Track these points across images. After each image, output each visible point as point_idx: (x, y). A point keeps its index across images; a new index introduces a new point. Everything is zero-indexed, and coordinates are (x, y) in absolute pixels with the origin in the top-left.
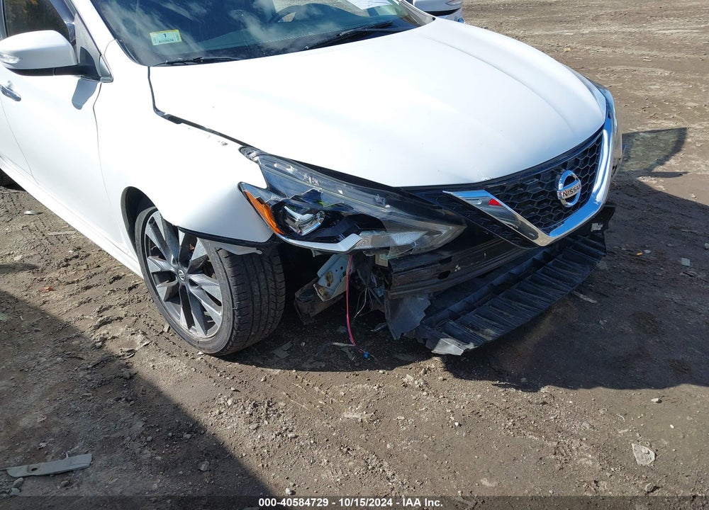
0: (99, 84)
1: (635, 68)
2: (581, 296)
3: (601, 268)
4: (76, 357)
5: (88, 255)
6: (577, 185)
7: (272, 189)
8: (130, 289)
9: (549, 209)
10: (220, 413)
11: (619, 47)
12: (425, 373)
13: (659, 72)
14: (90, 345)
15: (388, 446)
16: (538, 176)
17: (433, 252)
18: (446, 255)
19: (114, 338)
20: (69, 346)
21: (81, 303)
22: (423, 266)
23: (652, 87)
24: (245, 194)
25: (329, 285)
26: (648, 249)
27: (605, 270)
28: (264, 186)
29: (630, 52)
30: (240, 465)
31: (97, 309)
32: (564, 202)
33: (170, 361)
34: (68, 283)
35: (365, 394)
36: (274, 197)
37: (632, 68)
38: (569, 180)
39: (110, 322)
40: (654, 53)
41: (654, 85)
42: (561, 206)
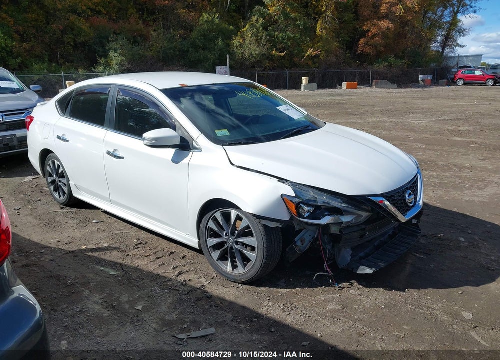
0: (191, 153)
1: (406, 143)
2: (418, 255)
3: (423, 242)
4: (175, 290)
5: (147, 243)
6: (413, 197)
7: (297, 197)
8: (183, 258)
9: (403, 207)
10: (268, 309)
11: (392, 131)
12: (358, 289)
13: (420, 145)
14: (180, 284)
15: (356, 317)
16: (399, 193)
17: (358, 226)
18: (364, 227)
19: (190, 280)
20: (167, 285)
21: (160, 266)
22: (354, 232)
23: (419, 154)
24: (283, 199)
25: (303, 245)
26: (442, 234)
27: (424, 244)
28: (294, 195)
29: (399, 134)
30: (291, 328)
31: (172, 268)
32: (409, 204)
33: (227, 289)
34: (146, 257)
35: (334, 299)
36: (297, 200)
37: (403, 143)
38: (410, 195)
39: (182, 274)
40: (413, 134)
41: (419, 152)
42: (408, 206)
